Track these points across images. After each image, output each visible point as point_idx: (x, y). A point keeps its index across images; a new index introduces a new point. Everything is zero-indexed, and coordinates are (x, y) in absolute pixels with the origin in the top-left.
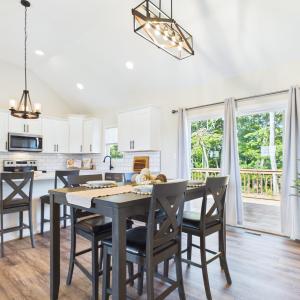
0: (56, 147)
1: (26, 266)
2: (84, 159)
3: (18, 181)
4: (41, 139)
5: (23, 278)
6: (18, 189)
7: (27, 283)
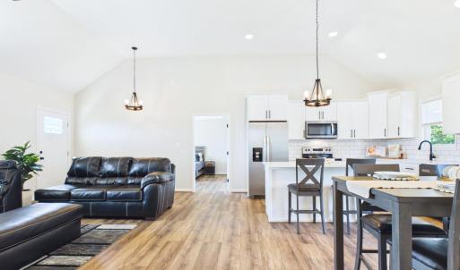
0: (353, 133)
1: (316, 247)
2: (390, 146)
3: (310, 167)
4: (336, 125)
5: (313, 257)
6: (310, 175)
7: (316, 262)
